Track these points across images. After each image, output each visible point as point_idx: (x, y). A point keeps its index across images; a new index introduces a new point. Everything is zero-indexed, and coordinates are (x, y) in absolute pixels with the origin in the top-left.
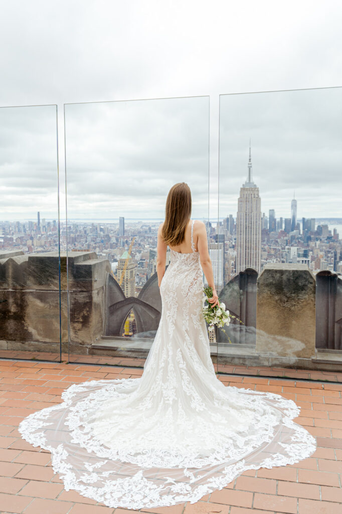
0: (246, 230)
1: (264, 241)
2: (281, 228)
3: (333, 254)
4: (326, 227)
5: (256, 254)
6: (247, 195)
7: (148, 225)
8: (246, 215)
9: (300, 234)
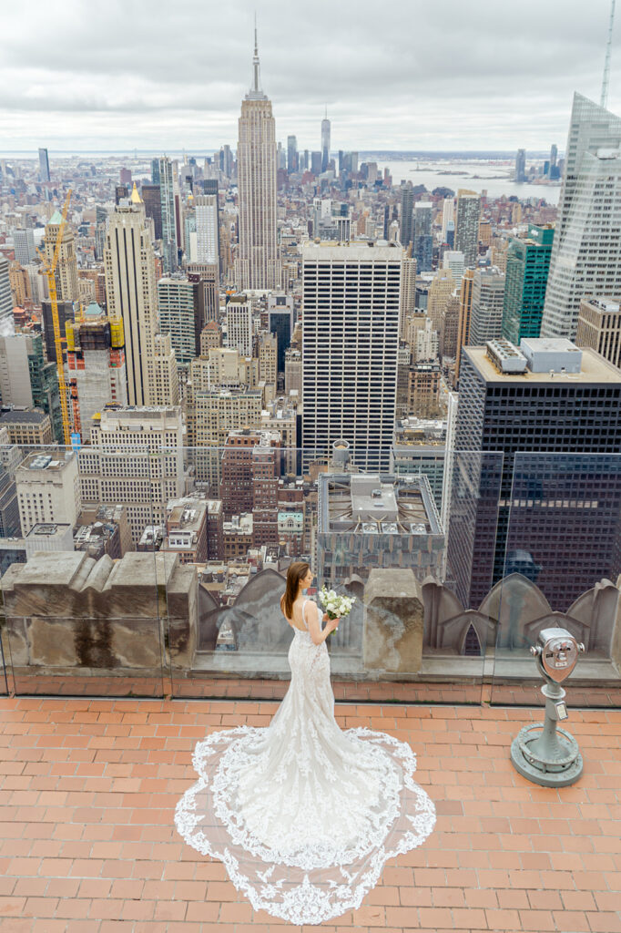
0: (253, 173)
1: (281, 189)
2: (307, 167)
3: (384, 210)
4: (374, 165)
5: (269, 213)
6: (252, 113)
7: (89, 161)
8: (252, 147)
9: (335, 177)
